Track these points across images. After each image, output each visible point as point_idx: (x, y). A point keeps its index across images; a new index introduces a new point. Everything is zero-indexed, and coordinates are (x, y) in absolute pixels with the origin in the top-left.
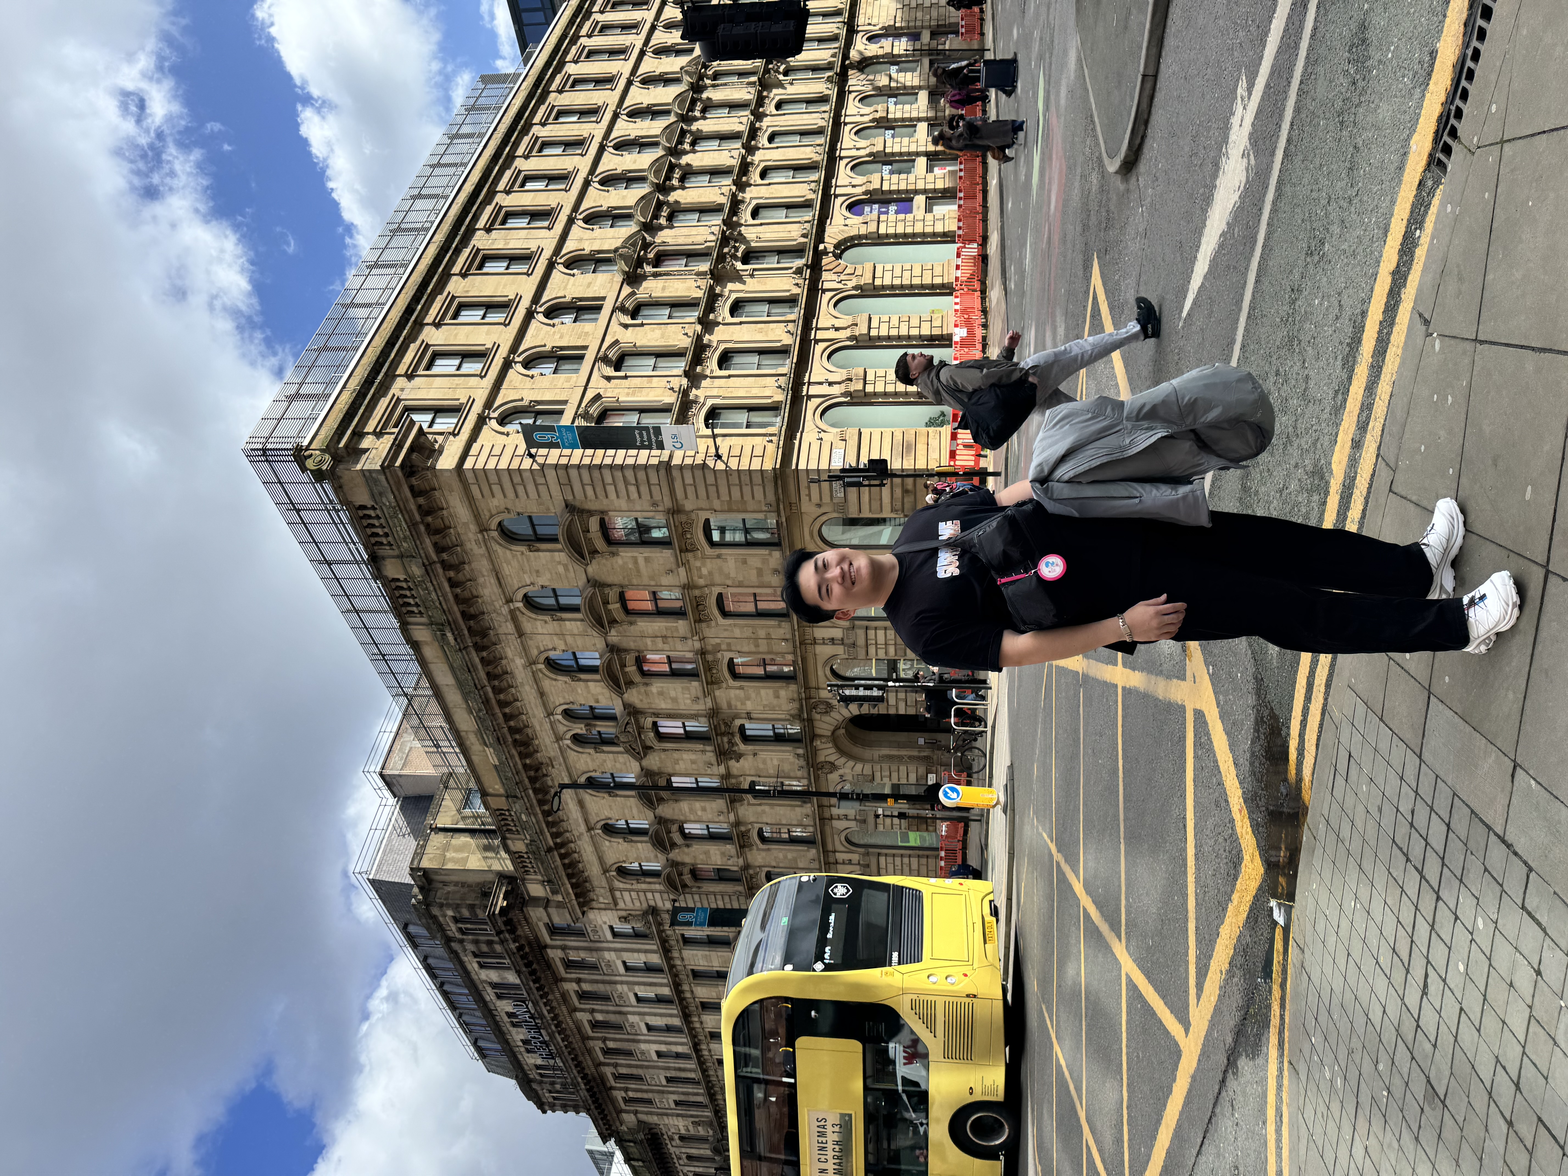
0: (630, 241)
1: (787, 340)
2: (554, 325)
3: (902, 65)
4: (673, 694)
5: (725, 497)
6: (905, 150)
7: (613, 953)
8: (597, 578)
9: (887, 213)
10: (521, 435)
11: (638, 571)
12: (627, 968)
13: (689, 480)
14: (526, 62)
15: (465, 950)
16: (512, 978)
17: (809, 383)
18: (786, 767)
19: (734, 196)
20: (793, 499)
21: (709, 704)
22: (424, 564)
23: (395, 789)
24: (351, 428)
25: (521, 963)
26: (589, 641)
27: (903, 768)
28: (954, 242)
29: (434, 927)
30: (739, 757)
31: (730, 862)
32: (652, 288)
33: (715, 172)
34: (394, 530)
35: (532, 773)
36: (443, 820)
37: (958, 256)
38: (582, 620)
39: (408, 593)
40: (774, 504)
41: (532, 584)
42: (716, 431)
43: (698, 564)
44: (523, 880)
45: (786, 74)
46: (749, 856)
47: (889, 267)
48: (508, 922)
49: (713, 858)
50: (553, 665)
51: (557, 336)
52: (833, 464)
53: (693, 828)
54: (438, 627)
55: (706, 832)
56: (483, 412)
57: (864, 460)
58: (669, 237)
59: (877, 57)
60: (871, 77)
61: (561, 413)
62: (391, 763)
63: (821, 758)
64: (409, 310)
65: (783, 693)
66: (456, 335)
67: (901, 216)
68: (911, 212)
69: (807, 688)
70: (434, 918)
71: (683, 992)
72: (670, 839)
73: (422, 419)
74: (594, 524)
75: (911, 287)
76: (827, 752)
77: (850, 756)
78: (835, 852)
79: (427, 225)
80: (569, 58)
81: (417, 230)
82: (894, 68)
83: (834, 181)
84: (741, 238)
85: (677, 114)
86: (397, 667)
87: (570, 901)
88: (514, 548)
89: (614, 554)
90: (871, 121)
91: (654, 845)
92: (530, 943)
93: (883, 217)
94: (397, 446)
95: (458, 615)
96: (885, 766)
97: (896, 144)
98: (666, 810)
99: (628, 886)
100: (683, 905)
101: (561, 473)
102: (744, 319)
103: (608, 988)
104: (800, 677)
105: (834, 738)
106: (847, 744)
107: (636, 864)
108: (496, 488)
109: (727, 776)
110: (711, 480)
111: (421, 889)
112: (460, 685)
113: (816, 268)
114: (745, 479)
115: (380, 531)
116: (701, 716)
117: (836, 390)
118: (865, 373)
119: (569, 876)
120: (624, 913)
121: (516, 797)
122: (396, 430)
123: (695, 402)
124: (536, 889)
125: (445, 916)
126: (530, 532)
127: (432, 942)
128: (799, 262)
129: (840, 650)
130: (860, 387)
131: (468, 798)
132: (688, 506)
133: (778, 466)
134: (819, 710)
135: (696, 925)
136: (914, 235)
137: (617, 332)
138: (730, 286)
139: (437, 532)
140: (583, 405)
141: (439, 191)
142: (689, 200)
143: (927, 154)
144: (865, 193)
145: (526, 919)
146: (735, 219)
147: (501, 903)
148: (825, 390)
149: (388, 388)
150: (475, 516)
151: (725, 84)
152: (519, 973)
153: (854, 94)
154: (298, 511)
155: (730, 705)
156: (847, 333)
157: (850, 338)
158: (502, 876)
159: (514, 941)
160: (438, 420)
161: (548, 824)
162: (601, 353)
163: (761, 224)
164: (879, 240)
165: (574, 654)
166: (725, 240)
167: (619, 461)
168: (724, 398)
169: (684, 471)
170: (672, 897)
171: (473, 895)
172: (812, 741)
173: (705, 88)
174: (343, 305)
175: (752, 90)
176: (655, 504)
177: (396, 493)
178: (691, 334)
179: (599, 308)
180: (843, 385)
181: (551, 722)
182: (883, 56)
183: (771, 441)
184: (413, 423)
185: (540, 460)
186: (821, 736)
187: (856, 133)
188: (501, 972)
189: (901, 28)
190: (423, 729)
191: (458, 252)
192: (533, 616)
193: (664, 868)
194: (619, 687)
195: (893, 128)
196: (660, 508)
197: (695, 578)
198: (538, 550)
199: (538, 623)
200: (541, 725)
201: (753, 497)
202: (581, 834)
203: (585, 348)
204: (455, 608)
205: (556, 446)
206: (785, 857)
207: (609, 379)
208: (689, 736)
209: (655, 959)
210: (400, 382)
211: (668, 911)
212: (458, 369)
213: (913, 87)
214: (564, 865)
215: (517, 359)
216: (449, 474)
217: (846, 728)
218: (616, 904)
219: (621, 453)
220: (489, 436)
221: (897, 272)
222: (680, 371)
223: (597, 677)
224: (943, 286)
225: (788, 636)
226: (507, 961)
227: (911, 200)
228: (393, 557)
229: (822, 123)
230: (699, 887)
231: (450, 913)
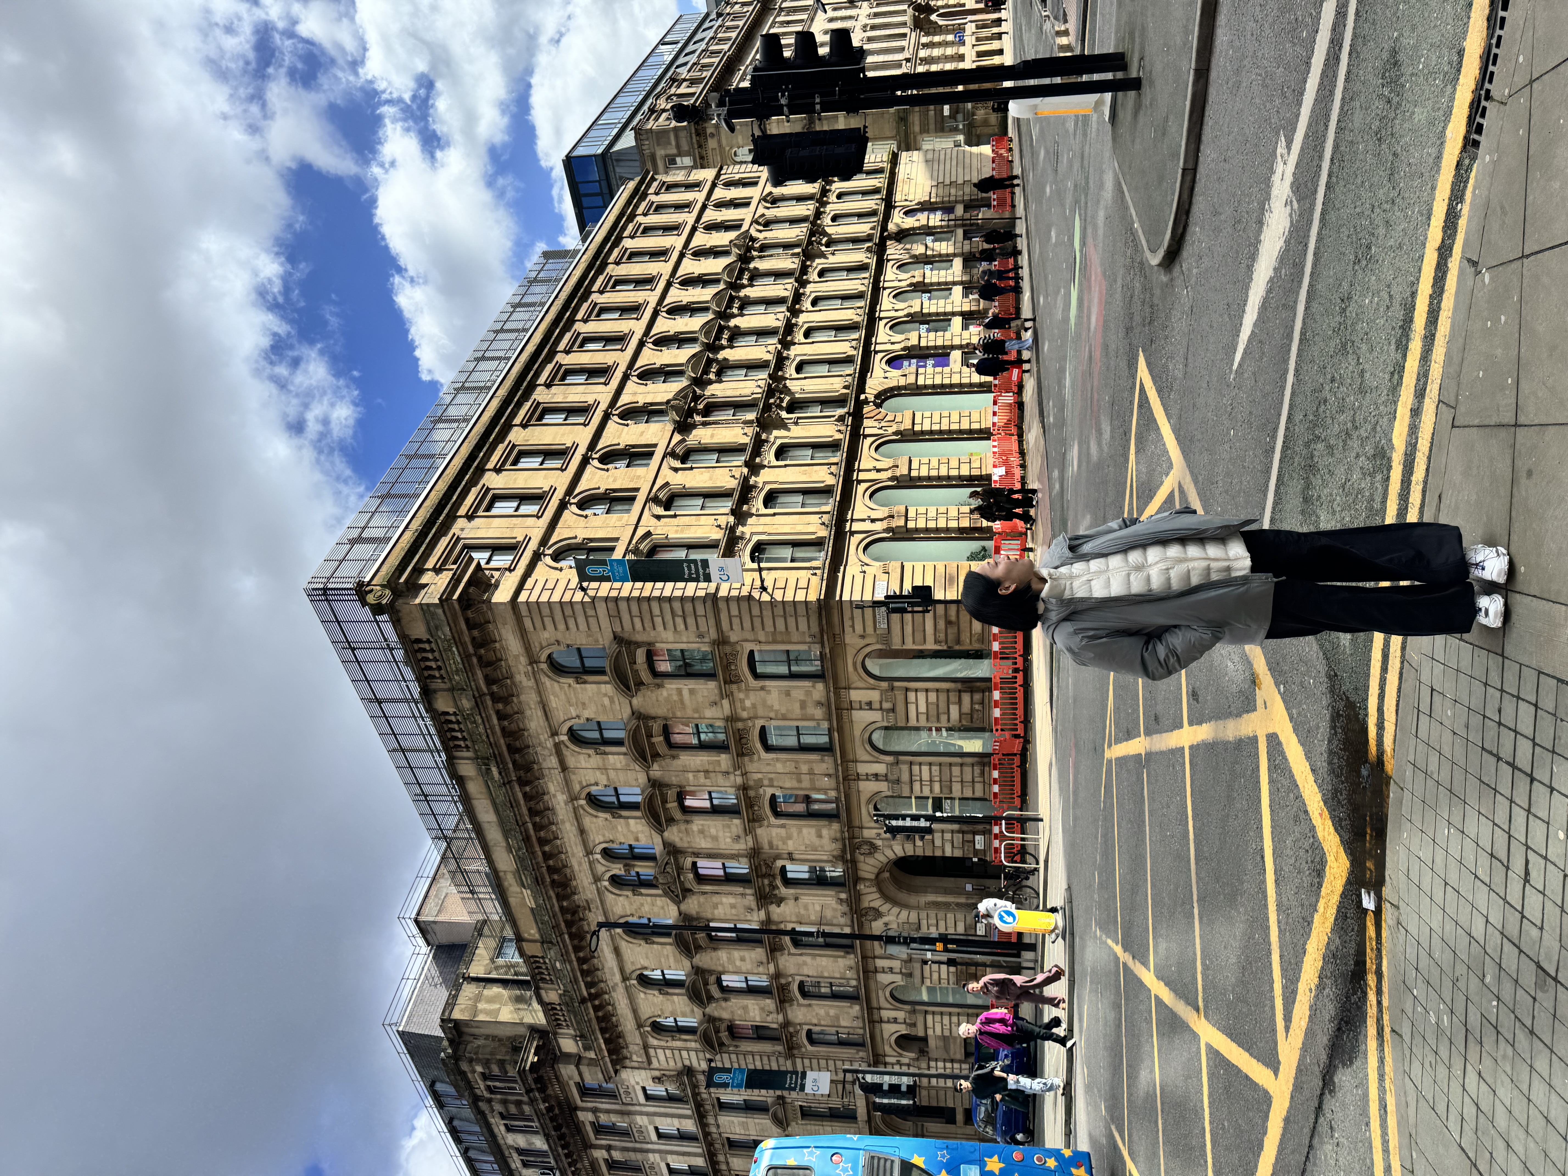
0: (681, 394)
1: (830, 481)
2: (608, 470)
3: (938, 236)
4: (713, 831)
5: (769, 628)
6: (940, 310)
7: (645, 1118)
8: (642, 710)
9: (925, 366)
10: (574, 570)
11: (682, 701)
12: (660, 1136)
13: (734, 611)
14: (584, 240)
15: (493, 1111)
16: (539, 1143)
17: (852, 520)
18: (829, 914)
19: (779, 353)
20: (837, 631)
21: (750, 844)
22: (474, 696)
23: (428, 937)
24: (412, 565)
25: (550, 1125)
26: (631, 775)
27: (950, 916)
28: (991, 392)
29: (462, 1084)
30: (780, 901)
31: (769, 1019)
32: (702, 435)
33: (762, 333)
34: (447, 663)
35: (569, 917)
36: (477, 969)
37: (995, 403)
38: (625, 754)
39: (456, 727)
40: (818, 636)
41: (578, 717)
42: (763, 565)
43: (742, 696)
44: (555, 1034)
45: (828, 245)
46: (789, 1012)
47: (927, 414)
48: (539, 1080)
49: (751, 1014)
50: (594, 801)
51: (611, 480)
52: (876, 595)
53: (731, 980)
54: (482, 762)
55: (744, 985)
56: (539, 549)
57: (907, 588)
58: (718, 390)
59: (913, 229)
60: (908, 246)
61: (612, 549)
62: (426, 910)
63: (865, 904)
64: (472, 457)
65: (825, 832)
66: (515, 480)
67: (939, 369)
68: (948, 365)
69: (850, 826)
70: (463, 1074)
71: (718, 1163)
72: (708, 992)
73: (480, 557)
74: (641, 655)
75: (950, 432)
76: (871, 898)
77: (895, 902)
78: (880, 1009)
79: (489, 384)
80: (626, 234)
81: (481, 388)
82: (929, 239)
83: (874, 339)
84: (787, 391)
85: (726, 282)
86: (439, 808)
87: (603, 1058)
88: (562, 680)
89: (659, 686)
90: (909, 286)
91: (690, 998)
92: (560, 1105)
93: (921, 370)
94: (455, 581)
95: (504, 748)
96: (932, 914)
97: (932, 305)
98: (704, 960)
99: (663, 1043)
100: (720, 1065)
101: (611, 605)
102: (788, 462)
103: (639, 1156)
104: (844, 815)
105: (878, 881)
106: (892, 890)
107: (672, 1019)
108: (548, 620)
109: (769, 920)
110: (756, 611)
111: (451, 1042)
112: (502, 822)
113: (857, 416)
114: (790, 610)
115: (433, 664)
116: (742, 856)
117: (878, 526)
118: (907, 510)
119: (603, 1031)
120: (657, 1073)
121: (551, 942)
122: (455, 567)
123: (742, 538)
124: (568, 1045)
125: (474, 1071)
126: (578, 664)
127: (458, 1102)
128: (841, 411)
129: (883, 786)
130: (901, 523)
131: (501, 947)
132: (733, 638)
133: (822, 597)
134: (862, 851)
135: (733, 1086)
136: (951, 386)
137: (667, 475)
138: (776, 433)
139: (489, 664)
140: (634, 542)
141: (501, 354)
142: (737, 358)
143: (962, 314)
144: (904, 349)
145: (557, 1078)
146: (780, 373)
147: (532, 1058)
148: (867, 526)
149: (449, 528)
150: (526, 649)
151: (771, 256)
152: (547, 1137)
153: (892, 262)
154: (353, 649)
155: (771, 844)
156: (889, 474)
157: (891, 479)
158: (534, 1029)
159: (544, 1102)
160: (495, 558)
161: (582, 972)
162: (652, 494)
163: (805, 378)
164: (917, 390)
165: (616, 789)
166: (770, 392)
167: (667, 593)
168: (770, 534)
169: (730, 603)
170: (708, 1056)
171: (504, 1050)
172: (855, 885)
173: (753, 258)
174: (407, 456)
175: (797, 260)
176: (701, 636)
177: (452, 625)
178: (737, 476)
179: (650, 455)
180: (885, 522)
181: (590, 862)
182: (919, 228)
183: (815, 574)
184: (471, 559)
185: (591, 593)
186: (864, 879)
187: (894, 297)
188: (528, 1136)
189: (936, 203)
190: (460, 876)
191: (519, 405)
192: (577, 749)
193: (701, 1023)
194: (660, 824)
195: (929, 292)
196: (706, 640)
197: (739, 710)
198: (585, 682)
199: (582, 757)
200: (580, 864)
201: (797, 629)
202: (616, 984)
203: (637, 490)
204: (502, 741)
205: (607, 579)
206: (827, 1014)
207: (658, 517)
208: (730, 879)
209: (689, 1126)
210: (461, 523)
211: (704, 1072)
212: (516, 510)
213: (948, 255)
214: (597, 1018)
215: (572, 501)
216: (503, 607)
217: (890, 871)
218: (650, 1062)
219: (670, 585)
220: (542, 571)
221: (936, 419)
222: (727, 510)
223: (638, 814)
224: (980, 431)
225: (832, 771)
226: (535, 1124)
227: (948, 355)
228: (444, 690)
229: (863, 288)
230: (736, 1046)
231: (479, 1069)
